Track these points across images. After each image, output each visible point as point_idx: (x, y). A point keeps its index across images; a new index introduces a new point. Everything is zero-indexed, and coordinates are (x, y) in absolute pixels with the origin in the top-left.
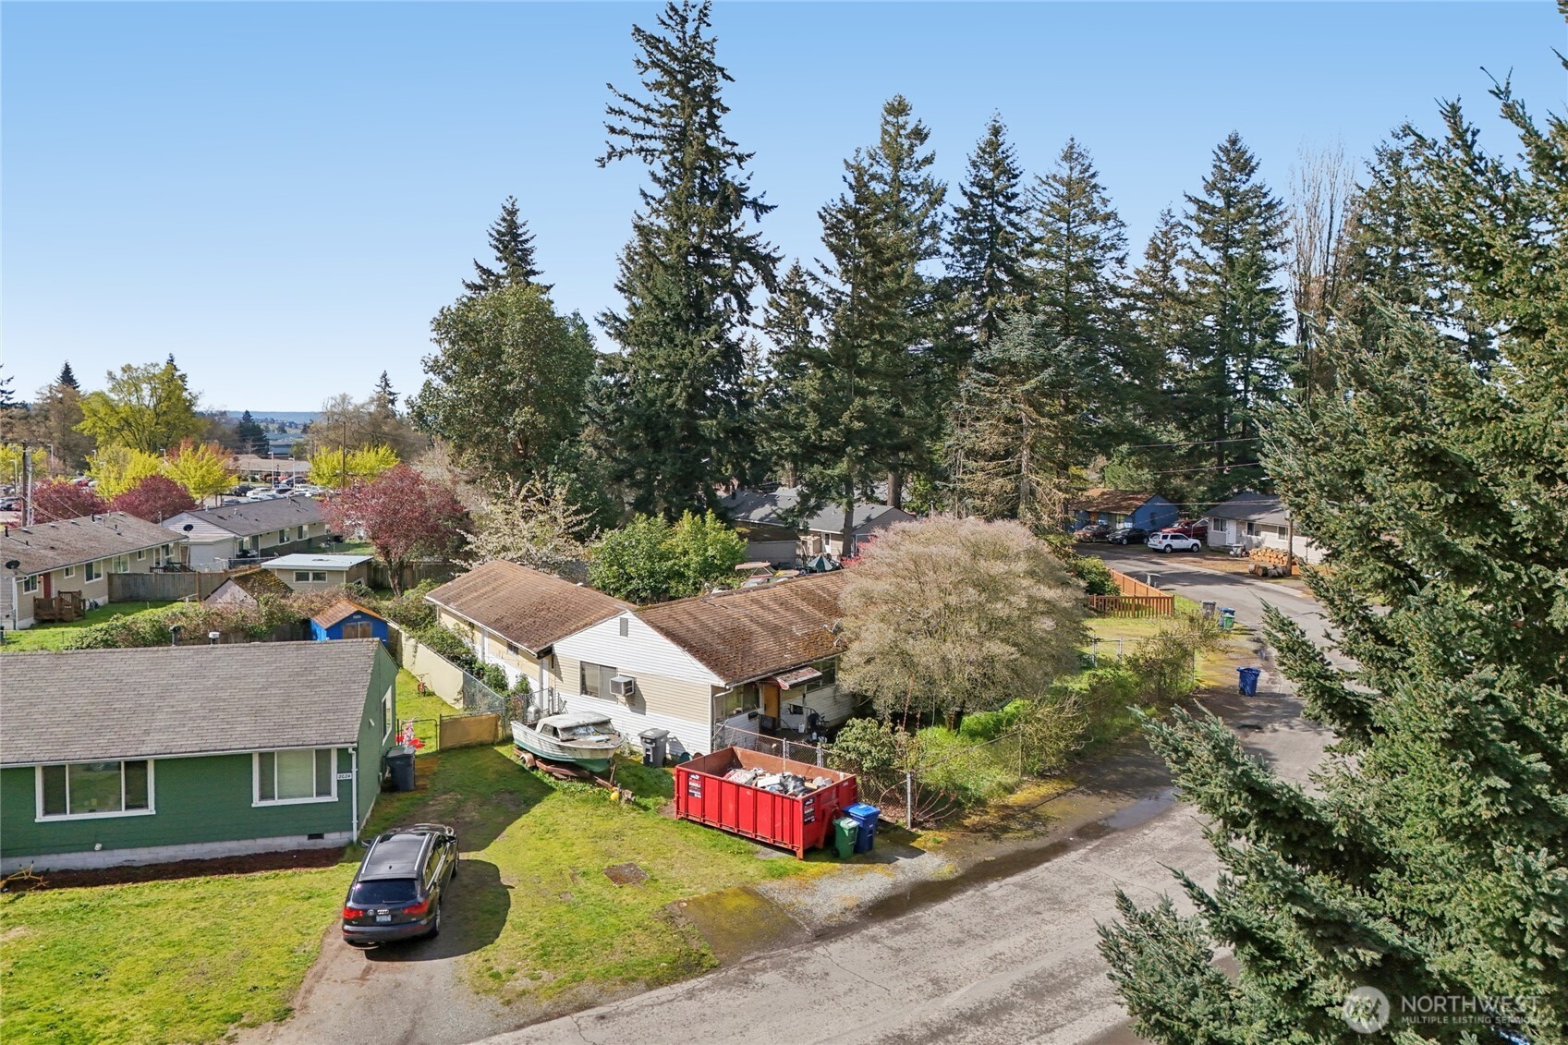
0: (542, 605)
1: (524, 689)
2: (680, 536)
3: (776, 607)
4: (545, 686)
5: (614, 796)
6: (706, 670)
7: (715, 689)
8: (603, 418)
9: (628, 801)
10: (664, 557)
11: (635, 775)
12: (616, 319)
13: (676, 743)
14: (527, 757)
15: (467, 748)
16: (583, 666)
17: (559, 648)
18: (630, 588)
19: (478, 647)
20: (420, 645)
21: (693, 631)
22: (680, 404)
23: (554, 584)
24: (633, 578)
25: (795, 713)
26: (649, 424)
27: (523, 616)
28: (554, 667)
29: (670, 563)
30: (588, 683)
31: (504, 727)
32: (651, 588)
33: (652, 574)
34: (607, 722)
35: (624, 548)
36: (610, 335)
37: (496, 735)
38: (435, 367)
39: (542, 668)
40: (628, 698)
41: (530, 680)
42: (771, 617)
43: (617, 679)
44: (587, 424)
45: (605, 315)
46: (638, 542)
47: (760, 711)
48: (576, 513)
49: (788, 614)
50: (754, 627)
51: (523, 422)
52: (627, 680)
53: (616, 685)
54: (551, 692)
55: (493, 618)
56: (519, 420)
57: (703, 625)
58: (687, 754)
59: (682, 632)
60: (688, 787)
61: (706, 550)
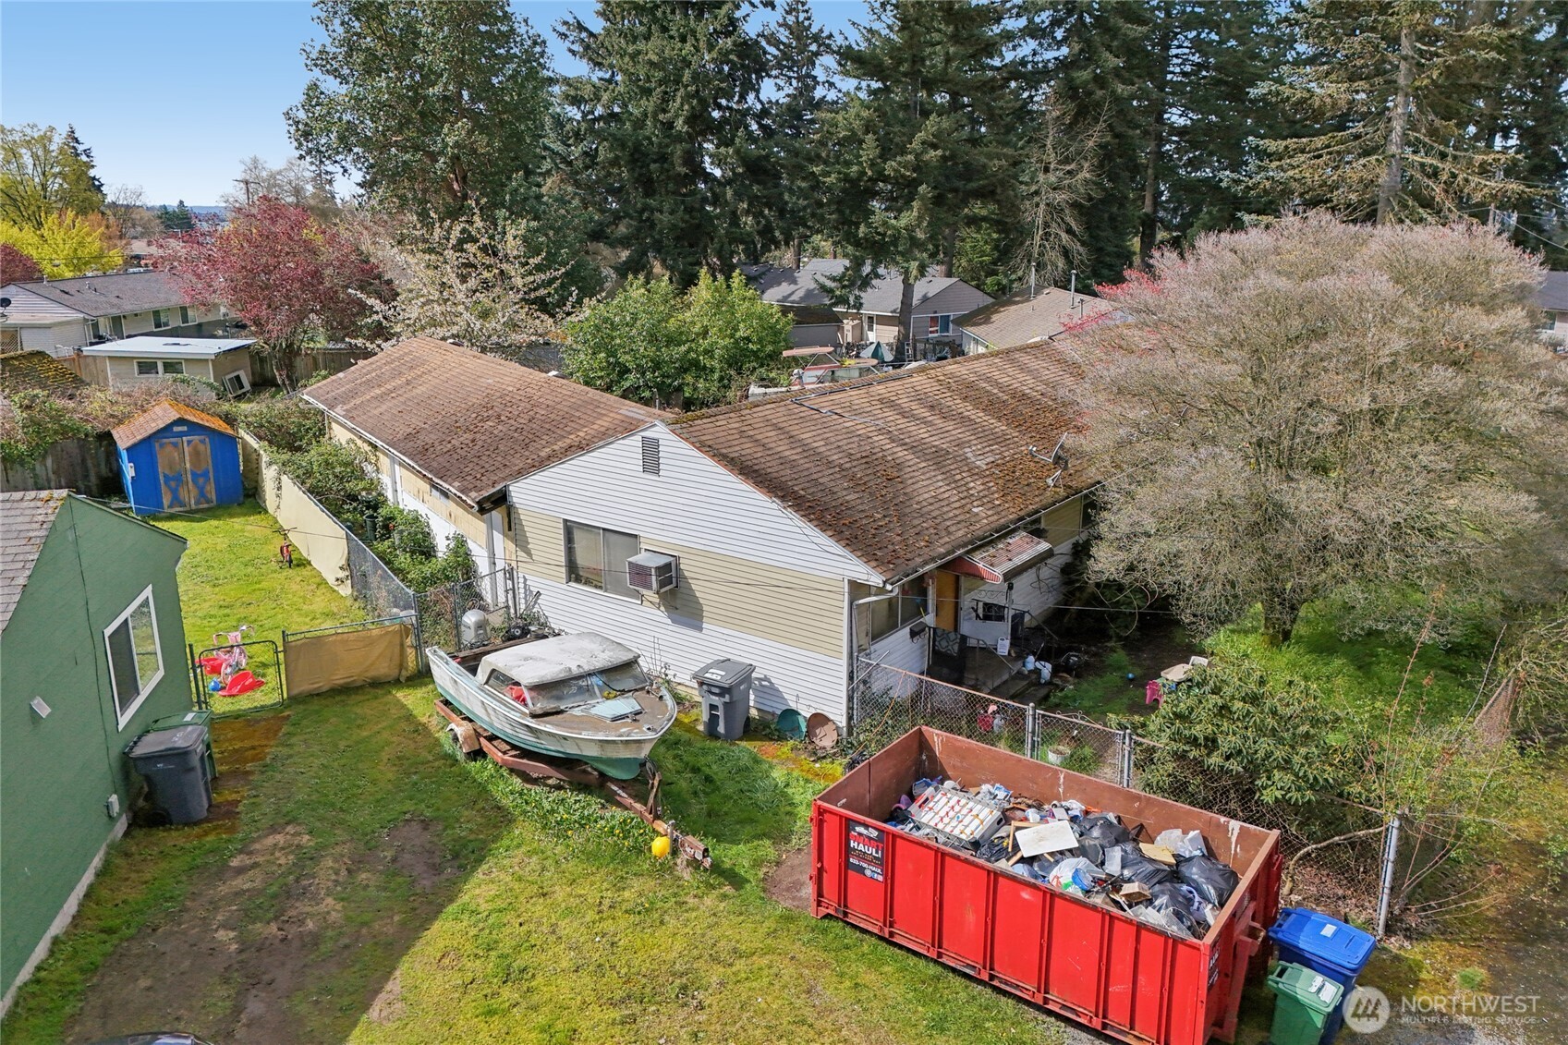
0: (489, 409)
1: (463, 562)
2: (695, 309)
3: (924, 412)
4: (500, 565)
5: (660, 845)
6: (837, 549)
7: (857, 589)
8: (570, 164)
9: (694, 864)
10: (672, 341)
11: (696, 770)
12: (581, 27)
13: (769, 690)
14: (461, 729)
15: (344, 691)
16: (569, 529)
17: (520, 493)
18: (627, 384)
19: (385, 479)
20: (284, 478)
21: (793, 464)
22: (680, 124)
23: (509, 375)
24: (628, 371)
25: (987, 618)
26: (637, 156)
27: (454, 429)
28: (512, 525)
29: (683, 348)
30: (581, 560)
31: (418, 648)
32: (658, 386)
33: (657, 365)
34: (628, 666)
35: (614, 327)
36: (573, 53)
37: (402, 666)
38: (322, 61)
39: (491, 527)
40: (662, 597)
41: (471, 545)
42: (922, 433)
43: (641, 558)
44: (548, 172)
45: (565, 23)
46: (635, 319)
47: (929, 619)
48: (539, 268)
49: (950, 426)
50: (901, 453)
51: (457, 145)
52: (662, 561)
53: (640, 574)
54: (510, 573)
55: (403, 430)
56: (450, 140)
57: (807, 450)
58: (794, 713)
59: (772, 467)
60: (847, 851)
61: (736, 329)
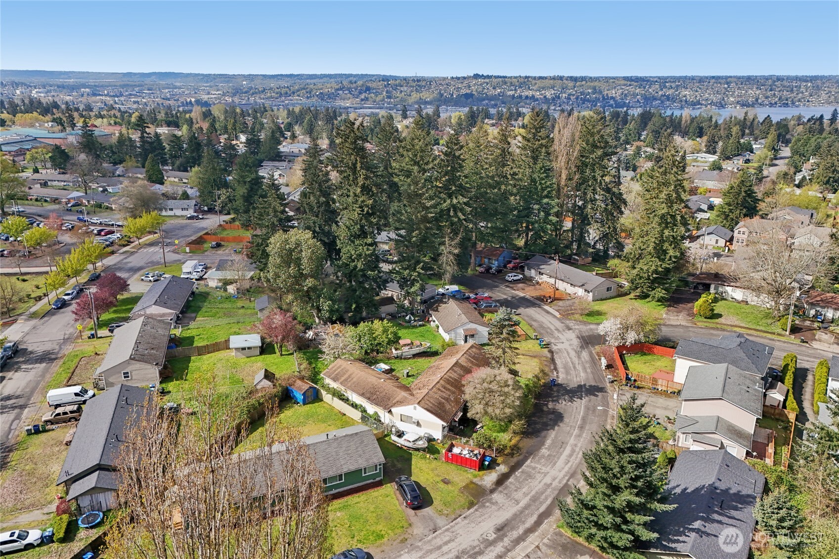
0: (375, 389)
3: (444, 390)
5: (428, 456)
7: (443, 425)
14: (399, 445)
16: (401, 415)
17: (393, 410)
19: (349, 396)
21: (432, 407)
23: (372, 378)
27: (371, 394)
28: (391, 414)
30: (403, 419)
40: (417, 425)
42: (445, 395)
43: (414, 420)
50: (443, 401)
57: (433, 404)
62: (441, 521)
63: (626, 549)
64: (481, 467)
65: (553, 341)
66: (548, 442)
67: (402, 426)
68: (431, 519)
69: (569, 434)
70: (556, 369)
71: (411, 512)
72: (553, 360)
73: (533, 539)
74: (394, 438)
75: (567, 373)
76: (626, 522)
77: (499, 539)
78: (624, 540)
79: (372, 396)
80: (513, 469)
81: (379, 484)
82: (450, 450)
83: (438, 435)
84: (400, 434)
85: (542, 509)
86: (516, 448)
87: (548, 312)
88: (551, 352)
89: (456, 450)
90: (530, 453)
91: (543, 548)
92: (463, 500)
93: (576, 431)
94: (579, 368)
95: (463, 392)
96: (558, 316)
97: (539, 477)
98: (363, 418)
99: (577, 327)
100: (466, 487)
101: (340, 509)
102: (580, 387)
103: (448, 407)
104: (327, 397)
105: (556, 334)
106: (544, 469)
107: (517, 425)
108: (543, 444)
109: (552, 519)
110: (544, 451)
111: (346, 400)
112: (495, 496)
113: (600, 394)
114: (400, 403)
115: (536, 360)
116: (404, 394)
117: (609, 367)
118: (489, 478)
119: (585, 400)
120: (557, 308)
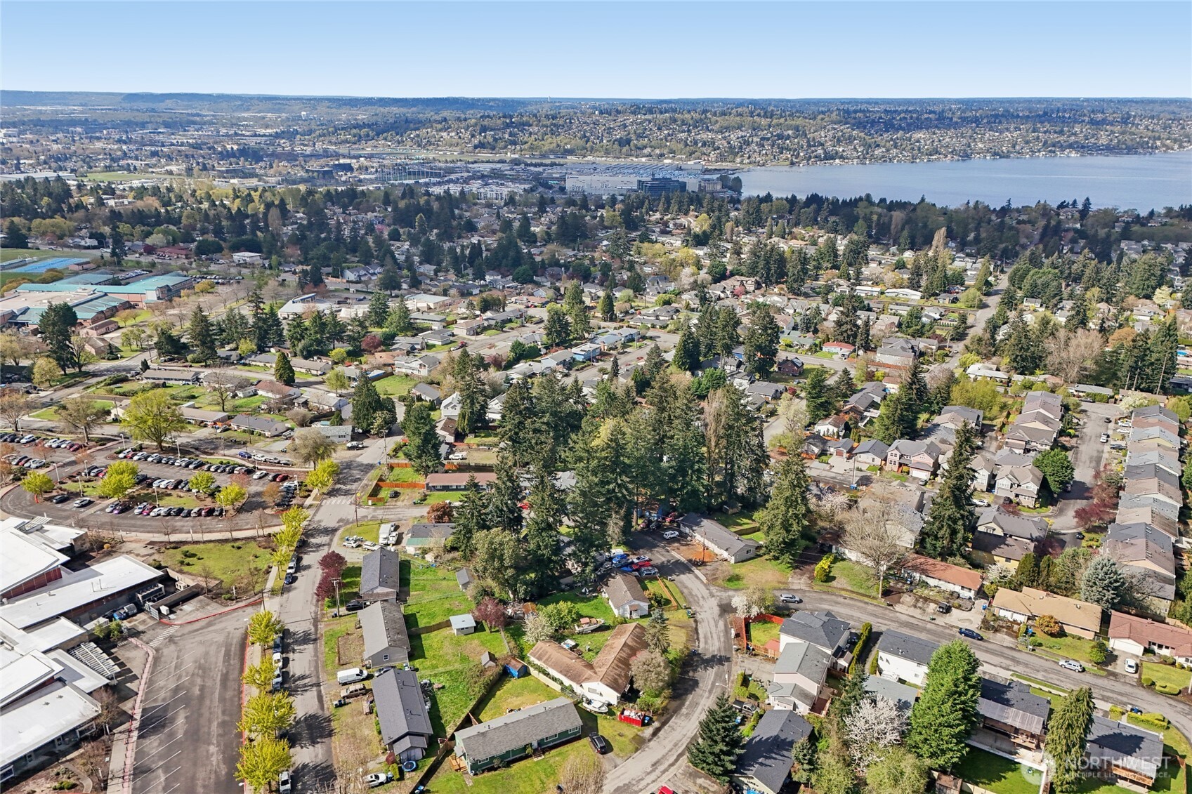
62: (618, 761)
63: (720, 775)
64: (643, 724)
65: (698, 609)
66: (687, 703)
67: (590, 696)
68: (613, 760)
69: (702, 696)
70: (698, 639)
71: (601, 756)
72: (696, 629)
73: (673, 770)
74: (585, 705)
75: (706, 643)
76: (720, 760)
77: (653, 771)
78: (719, 770)
79: (567, 672)
80: (664, 724)
81: (579, 738)
82: (622, 713)
83: (614, 702)
84: (589, 702)
85: (680, 751)
86: (665, 709)
87: (697, 577)
88: (696, 621)
89: (626, 713)
90: (676, 711)
91: (678, 775)
92: (631, 747)
93: (706, 694)
94: (715, 636)
95: (630, 669)
96: (705, 581)
97: (679, 729)
98: (562, 689)
99: (719, 594)
100: (634, 738)
101: (557, 755)
102: (714, 656)
103: (620, 681)
104: (533, 672)
105: (701, 602)
106: (683, 724)
107: (667, 692)
108: (683, 704)
109: (685, 757)
110: (684, 711)
111: (547, 675)
112: (652, 743)
113: (726, 664)
114: (588, 679)
115: (684, 630)
116: (589, 672)
117: (737, 635)
118: (648, 731)
119: (716, 668)
120: (704, 572)
